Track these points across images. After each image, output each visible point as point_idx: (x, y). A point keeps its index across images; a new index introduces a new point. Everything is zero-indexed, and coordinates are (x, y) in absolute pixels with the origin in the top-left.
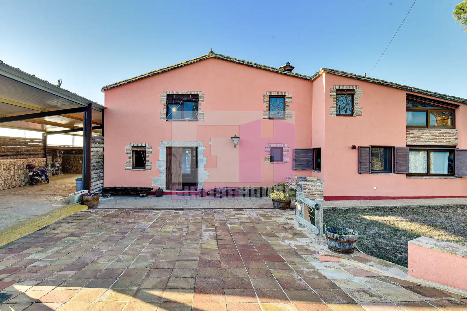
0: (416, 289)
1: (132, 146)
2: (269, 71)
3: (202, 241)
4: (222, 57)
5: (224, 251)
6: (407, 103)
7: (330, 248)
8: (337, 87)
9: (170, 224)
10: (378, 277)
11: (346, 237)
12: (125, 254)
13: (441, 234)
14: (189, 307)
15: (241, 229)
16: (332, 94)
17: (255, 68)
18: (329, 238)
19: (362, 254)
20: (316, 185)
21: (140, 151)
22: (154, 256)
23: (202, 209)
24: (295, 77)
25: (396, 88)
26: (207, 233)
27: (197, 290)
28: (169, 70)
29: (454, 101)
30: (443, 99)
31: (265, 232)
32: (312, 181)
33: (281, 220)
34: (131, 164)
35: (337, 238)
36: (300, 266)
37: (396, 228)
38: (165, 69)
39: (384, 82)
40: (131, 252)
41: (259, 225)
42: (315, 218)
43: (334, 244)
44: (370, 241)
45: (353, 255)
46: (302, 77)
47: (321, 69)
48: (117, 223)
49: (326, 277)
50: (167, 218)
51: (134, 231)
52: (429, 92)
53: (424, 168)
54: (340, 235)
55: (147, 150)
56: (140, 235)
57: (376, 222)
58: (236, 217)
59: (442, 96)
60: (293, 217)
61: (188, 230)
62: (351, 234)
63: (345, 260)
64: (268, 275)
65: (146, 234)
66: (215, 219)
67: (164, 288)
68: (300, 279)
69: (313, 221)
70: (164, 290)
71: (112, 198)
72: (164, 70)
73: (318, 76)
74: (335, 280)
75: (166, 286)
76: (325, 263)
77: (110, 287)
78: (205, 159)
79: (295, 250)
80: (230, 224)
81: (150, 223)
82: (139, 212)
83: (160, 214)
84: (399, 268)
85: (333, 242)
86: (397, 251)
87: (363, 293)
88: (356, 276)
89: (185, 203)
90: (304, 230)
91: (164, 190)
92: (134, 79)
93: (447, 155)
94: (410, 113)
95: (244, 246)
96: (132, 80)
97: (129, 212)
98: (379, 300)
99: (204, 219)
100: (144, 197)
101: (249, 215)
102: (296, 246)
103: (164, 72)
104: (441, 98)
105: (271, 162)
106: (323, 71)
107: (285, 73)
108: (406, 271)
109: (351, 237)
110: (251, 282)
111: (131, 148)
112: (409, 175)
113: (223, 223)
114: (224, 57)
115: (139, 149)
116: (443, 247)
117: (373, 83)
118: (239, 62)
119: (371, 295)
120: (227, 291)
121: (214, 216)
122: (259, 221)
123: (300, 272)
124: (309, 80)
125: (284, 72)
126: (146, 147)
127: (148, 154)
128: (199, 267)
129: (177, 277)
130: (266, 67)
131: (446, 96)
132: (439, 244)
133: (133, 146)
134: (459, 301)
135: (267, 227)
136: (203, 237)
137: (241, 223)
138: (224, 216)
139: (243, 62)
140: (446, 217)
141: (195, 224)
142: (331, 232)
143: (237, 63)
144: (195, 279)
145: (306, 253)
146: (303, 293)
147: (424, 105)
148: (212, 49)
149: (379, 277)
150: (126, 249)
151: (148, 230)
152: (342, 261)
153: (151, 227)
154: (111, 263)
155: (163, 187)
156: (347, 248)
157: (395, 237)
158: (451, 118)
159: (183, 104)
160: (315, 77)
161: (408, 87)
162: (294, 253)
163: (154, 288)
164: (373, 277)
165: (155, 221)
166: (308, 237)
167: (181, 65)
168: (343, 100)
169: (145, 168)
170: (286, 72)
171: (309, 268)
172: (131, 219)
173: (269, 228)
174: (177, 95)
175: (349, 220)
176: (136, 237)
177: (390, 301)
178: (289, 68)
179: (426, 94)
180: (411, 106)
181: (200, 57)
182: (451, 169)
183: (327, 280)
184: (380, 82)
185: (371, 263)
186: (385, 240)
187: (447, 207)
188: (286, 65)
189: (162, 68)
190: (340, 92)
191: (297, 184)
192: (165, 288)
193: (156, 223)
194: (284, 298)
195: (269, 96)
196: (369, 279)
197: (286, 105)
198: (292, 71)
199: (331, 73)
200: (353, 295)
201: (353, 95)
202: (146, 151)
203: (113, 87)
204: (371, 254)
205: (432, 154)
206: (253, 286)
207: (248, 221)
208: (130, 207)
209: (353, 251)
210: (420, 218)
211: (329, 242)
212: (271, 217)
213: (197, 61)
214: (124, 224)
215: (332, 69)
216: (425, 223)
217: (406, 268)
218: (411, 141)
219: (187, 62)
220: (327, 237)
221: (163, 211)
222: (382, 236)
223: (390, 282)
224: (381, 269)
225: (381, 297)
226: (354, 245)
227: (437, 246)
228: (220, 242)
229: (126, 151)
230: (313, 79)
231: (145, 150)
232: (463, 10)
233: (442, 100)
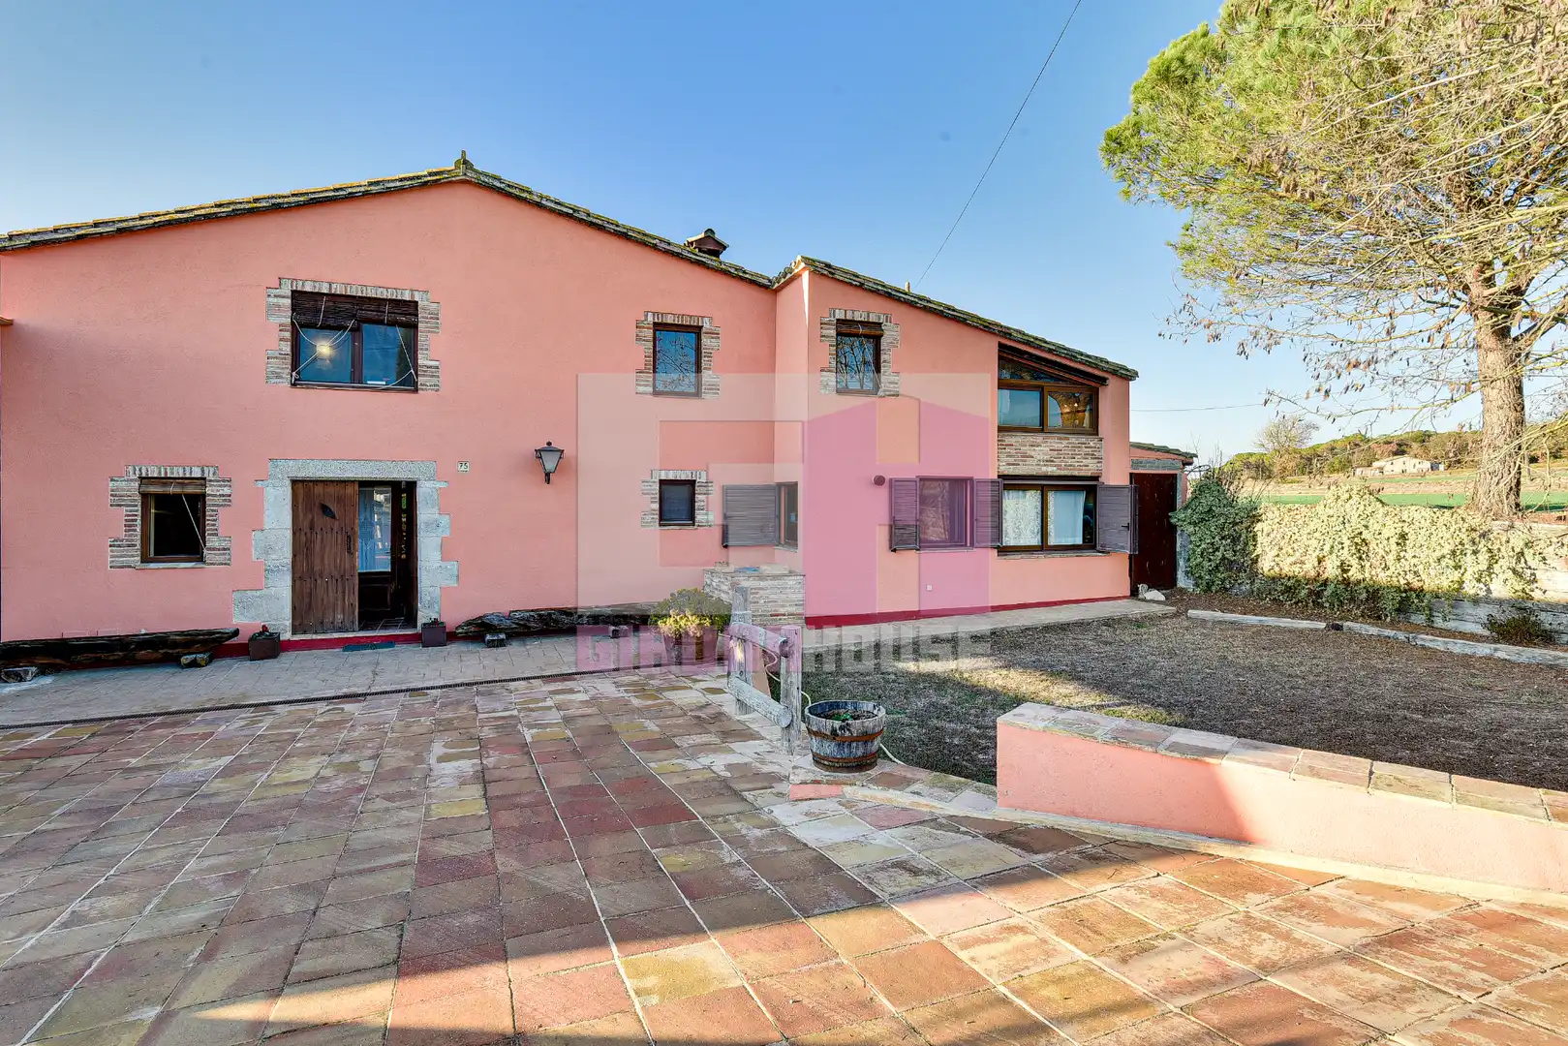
0: (1014, 837)
1: (141, 478)
2: (655, 247)
3: (430, 796)
4: (502, 186)
5: (507, 818)
6: (1001, 367)
7: (818, 760)
8: (839, 315)
9: (310, 753)
10: (932, 820)
11: (856, 725)
12: (109, 890)
13: (1067, 692)
14: (375, 1030)
15: (568, 740)
16: (825, 332)
17: (609, 233)
18: (816, 734)
19: (897, 767)
20: (786, 588)
21: (177, 496)
22: (236, 876)
23: (433, 688)
24: (725, 273)
25: (977, 327)
26: (450, 768)
27: (406, 965)
28: (299, 206)
29: (1097, 367)
30: (1076, 362)
31: (641, 737)
32: (775, 577)
33: (688, 697)
34: (135, 545)
35: (834, 731)
36: (738, 826)
37: (974, 687)
38: (285, 197)
39: (949, 309)
40: (128, 881)
41: (624, 720)
42: (782, 681)
43: (829, 748)
44: (916, 728)
45: (873, 772)
46: (747, 276)
47: (799, 258)
48: (69, 777)
49: (805, 845)
50: (298, 733)
51: (150, 798)
52: (1046, 342)
53: (1036, 530)
54: (843, 721)
55: (208, 490)
56: (179, 810)
57: (930, 677)
58: (549, 703)
59: (1072, 355)
60: (721, 683)
61: (379, 766)
62: (870, 715)
63: (855, 787)
64: (648, 867)
65: (204, 802)
66: (481, 716)
67: (278, 983)
68: (738, 864)
69: (775, 692)
70: (276, 993)
71: (47, 680)
72: (279, 201)
73: (789, 278)
74: (830, 848)
75: (286, 978)
76: (804, 806)
77: (28, 1036)
78: (445, 520)
79: (725, 780)
80: (530, 726)
81: (226, 760)
82: (175, 724)
83: (268, 721)
84: (978, 790)
85: (826, 744)
86: (976, 745)
87: (895, 872)
88: (881, 828)
89: (371, 675)
90: (752, 721)
91: (287, 636)
92: (144, 222)
93: (1081, 498)
94: (1006, 393)
95: (573, 791)
96: (138, 223)
97: (128, 729)
98: (932, 881)
99: (438, 722)
100: (199, 666)
101: (593, 692)
102: (729, 767)
103: (276, 208)
104: (1071, 360)
105: (660, 525)
106: (803, 265)
107: (704, 260)
108: (994, 794)
109: (869, 723)
110: (594, 898)
111: (137, 484)
112: (1004, 551)
113: (507, 727)
114: (509, 186)
115: (172, 490)
116: (1068, 725)
117: (925, 309)
118: (559, 207)
119: (915, 872)
120: (511, 944)
121: (475, 707)
122: (624, 707)
123: (737, 841)
124: (765, 287)
125: (696, 255)
126: (205, 479)
127: (214, 505)
128: (418, 884)
129: (333, 935)
130: (645, 235)
131: (1082, 354)
132: (1061, 716)
133: (144, 475)
134: (1100, 851)
135: (647, 723)
136: (435, 781)
137: (568, 720)
138: (511, 703)
139: (571, 212)
140: (1078, 650)
141: (407, 742)
142: (820, 717)
143: (552, 211)
144: (402, 930)
145: (759, 785)
146: (746, 902)
147: (1037, 374)
148: (464, 152)
149: (934, 822)
150: (112, 872)
151: (218, 785)
152: (848, 791)
153: (226, 773)
154: (33, 941)
155: (282, 621)
156: (860, 753)
157: (972, 711)
158: (1091, 410)
159: (355, 330)
160: (783, 280)
161: (1001, 327)
162: (724, 788)
163: (234, 996)
164: (921, 823)
165: (244, 750)
166: (763, 738)
167: (350, 193)
168: (856, 351)
169: (201, 559)
170: (705, 258)
171: (761, 828)
172: (137, 755)
173: (652, 726)
174: (332, 296)
175: (867, 678)
176: (158, 817)
177: (957, 880)
178: (711, 246)
179: (1039, 348)
180: (1009, 378)
181: (420, 174)
182: (1089, 534)
183: (810, 851)
184: (942, 308)
185: (916, 787)
186: (950, 721)
187: (1082, 625)
188: (702, 235)
189: (274, 194)
190: (844, 329)
191: (736, 588)
192: (283, 981)
193: (250, 755)
194: (691, 930)
195: (655, 323)
196: (910, 829)
197: (703, 354)
198: (722, 257)
199: (824, 272)
200: (871, 881)
201: (877, 340)
202: (204, 495)
203: (45, 244)
204: (918, 764)
205: (1051, 497)
206: (598, 910)
207: (589, 711)
208: (137, 710)
209: (873, 760)
210: (1027, 657)
211: (815, 742)
212: (660, 690)
213: (412, 188)
214: (102, 779)
215: (828, 261)
216: (1036, 668)
217: (993, 787)
218: (1009, 464)
219: (371, 184)
220: (810, 731)
221: (279, 709)
222: (943, 712)
223: (958, 831)
224: (940, 799)
225: (938, 874)
226: (877, 743)
227: (1055, 721)
228: (495, 790)
229: (112, 495)
230: (776, 285)
231: (198, 491)
232: (1120, 144)
233: (1072, 364)
